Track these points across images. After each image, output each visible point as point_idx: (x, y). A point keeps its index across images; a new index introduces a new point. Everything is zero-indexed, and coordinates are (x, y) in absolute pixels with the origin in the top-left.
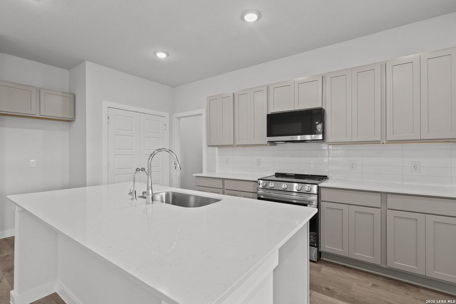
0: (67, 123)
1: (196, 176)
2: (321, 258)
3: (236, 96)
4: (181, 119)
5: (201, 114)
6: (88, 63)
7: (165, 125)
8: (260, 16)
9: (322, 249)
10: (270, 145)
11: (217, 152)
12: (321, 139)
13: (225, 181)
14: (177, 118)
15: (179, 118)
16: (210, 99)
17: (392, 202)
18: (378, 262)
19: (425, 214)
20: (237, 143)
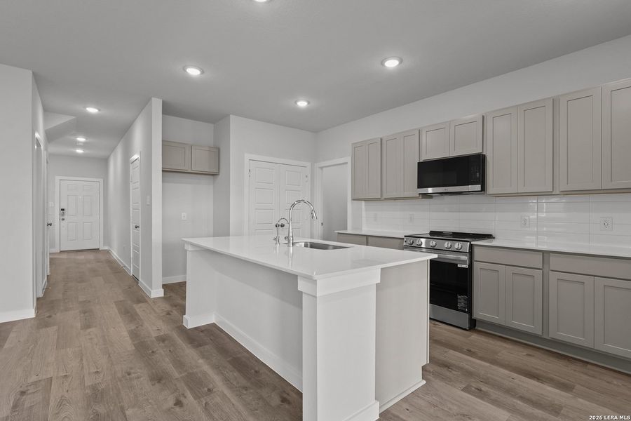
0: (212, 177)
1: (339, 233)
2: (476, 328)
3: (384, 142)
4: (324, 169)
5: (346, 163)
6: (232, 117)
7: (307, 176)
8: (401, 61)
9: (475, 316)
10: (423, 198)
11: (363, 207)
12: (480, 190)
13: (369, 238)
14: (320, 168)
15: (322, 168)
16: (356, 147)
17: (555, 262)
18: (539, 332)
19: (594, 276)
20: (385, 196)
